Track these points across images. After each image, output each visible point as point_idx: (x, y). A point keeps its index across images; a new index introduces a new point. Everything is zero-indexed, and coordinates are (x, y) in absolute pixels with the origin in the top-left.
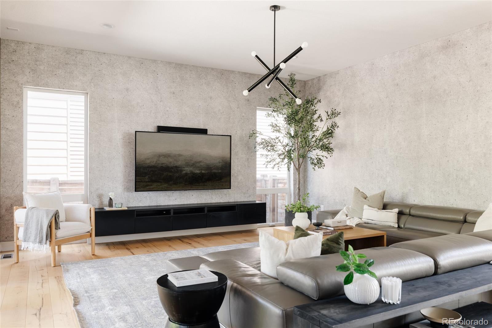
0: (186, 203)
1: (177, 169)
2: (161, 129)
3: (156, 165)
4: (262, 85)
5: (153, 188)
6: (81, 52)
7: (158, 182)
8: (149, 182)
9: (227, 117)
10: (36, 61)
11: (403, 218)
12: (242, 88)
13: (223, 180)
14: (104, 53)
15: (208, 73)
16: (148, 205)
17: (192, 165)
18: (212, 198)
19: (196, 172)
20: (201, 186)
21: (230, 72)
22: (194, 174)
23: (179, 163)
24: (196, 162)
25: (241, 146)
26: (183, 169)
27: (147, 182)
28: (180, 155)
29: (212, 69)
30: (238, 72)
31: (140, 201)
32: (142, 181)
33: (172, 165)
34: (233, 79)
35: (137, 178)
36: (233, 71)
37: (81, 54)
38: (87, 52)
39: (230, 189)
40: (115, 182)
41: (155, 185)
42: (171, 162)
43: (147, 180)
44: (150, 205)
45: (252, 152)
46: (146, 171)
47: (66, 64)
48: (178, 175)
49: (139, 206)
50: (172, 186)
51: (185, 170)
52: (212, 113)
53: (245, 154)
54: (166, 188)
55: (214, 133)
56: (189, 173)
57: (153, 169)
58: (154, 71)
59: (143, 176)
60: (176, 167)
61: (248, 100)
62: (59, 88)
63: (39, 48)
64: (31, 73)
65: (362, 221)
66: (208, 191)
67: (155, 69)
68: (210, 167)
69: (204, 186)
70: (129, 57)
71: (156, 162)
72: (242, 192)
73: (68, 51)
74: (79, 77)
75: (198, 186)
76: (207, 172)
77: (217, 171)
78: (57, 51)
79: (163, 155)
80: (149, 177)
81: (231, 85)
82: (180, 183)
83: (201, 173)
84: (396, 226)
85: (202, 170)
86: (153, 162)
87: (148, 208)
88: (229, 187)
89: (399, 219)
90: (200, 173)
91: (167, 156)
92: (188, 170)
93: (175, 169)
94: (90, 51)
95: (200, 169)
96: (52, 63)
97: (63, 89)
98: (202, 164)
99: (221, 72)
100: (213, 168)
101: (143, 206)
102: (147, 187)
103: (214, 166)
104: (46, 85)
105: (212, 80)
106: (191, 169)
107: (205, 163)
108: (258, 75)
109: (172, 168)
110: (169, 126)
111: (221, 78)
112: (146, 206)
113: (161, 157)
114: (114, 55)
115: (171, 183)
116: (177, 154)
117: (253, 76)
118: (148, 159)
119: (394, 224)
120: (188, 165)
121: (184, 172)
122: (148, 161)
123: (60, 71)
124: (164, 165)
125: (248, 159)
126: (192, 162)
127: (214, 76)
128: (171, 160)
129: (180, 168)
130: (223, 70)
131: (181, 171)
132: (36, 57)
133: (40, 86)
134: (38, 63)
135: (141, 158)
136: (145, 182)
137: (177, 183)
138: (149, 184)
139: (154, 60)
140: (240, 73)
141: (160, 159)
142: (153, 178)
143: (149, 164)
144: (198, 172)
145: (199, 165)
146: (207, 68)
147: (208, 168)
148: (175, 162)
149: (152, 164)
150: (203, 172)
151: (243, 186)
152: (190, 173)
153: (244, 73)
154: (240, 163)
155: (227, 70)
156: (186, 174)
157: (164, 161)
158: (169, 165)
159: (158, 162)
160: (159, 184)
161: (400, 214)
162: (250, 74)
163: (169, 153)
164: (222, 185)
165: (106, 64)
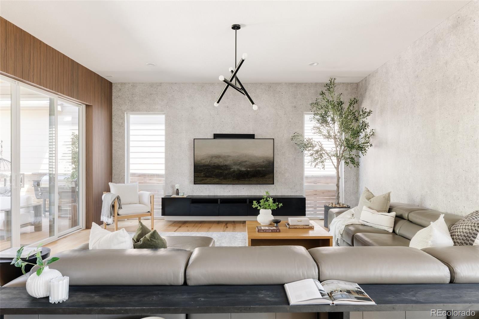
0: (237, 195)
1: (226, 167)
2: (217, 136)
3: (210, 164)
4: (310, 92)
5: (207, 182)
6: (161, 84)
7: (211, 177)
8: (204, 177)
9: (275, 123)
10: (133, 95)
11: (401, 223)
12: (289, 97)
13: (266, 177)
14: (176, 83)
15: (257, 87)
16: (208, 195)
17: (239, 164)
18: (260, 191)
19: (242, 170)
20: (247, 181)
21: (277, 84)
22: (241, 171)
23: (228, 163)
24: (242, 162)
25: (288, 148)
26: (231, 167)
27: (202, 177)
28: (229, 156)
29: (261, 84)
30: (285, 83)
31: (202, 191)
32: (198, 177)
33: (222, 164)
34: (280, 90)
35: (195, 174)
36: (280, 83)
37: (161, 86)
38: (164, 84)
39: (274, 184)
40: (183, 177)
41: (209, 179)
42: (221, 162)
43: (203, 176)
44: (209, 195)
45: (299, 152)
46: (201, 169)
47: (151, 94)
48: (227, 172)
49: (201, 195)
50: (222, 180)
51: (233, 168)
52: (261, 121)
53: (292, 154)
54: (217, 182)
55: (263, 137)
56: (236, 171)
57: (207, 167)
58: (212, 92)
59: (199, 173)
60: (226, 165)
61: (295, 107)
62: (146, 111)
63: (134, 85)
64: (130, 103)
65: (359, 222)
66: (257, 186)
67: (212, 90)
68: (255, 165)
69: (249, 181)
70: (194, 84)
71: (210, 162)
72: (289, 187)
73: (152, 85)
74: (159, 102)
75: (244, 181)
76: (252, 169)
77: (261, 169)
78: (145, 85)
79: (215, 157)
80: (204, 173)
81: (279, 95)
82: (229, 178)
83: (247, 171)
84: (391, 230)
85: (247, 168)
86: (207, 161)
87: (207, 197)
88: (272, 183)
89: (395, 223)
90: (245, 171)
91: (218, 157)
92: (235, 168)
93: (225, 167)
94: (166, 83)
95: (245, 168)
96: (142, 95)
97: (149, 112)
98: (247, 163)
99: (269, 85)
100: (257, 166)
101: (204, 195)
102: (203, 181)
103: (259, 165)
104: (139, 110)
105: (261, 93)
106: (238, 167)
107: (250, 162)
108: (304, 83)
109: (222, 166)
110: (224, 133)
111: (268, 91)
112: (206, 195)
113: (213, 158)
114: (183, 83)
115: (221, 178)
116: (226, 155)
117: (300, 85)
118: (204, 159)
119: (388, 229)
120: (235, 164)
121: (232, 170)
122: (203, 161)
123: (147, 100)
124: (216, 164)
125: (295, 159)
126: (239, 162)
127: (263, 89)
128: (221, 160)
129: (228, 166)
130: (270, 83)
131: (230, 169)
132: (132, 92)
133: (135, 111)
134: (133, 96)
135: (198, 158)
136: (201, 177)
137: (227, 178)
138: (204, 178)
139: (212, 83)
140: (287, 84)
141: (213, 160)
142: (208, 174)
143: (204, 163)
144: (244, 169)
145: (245, 164)
146: (256, 84)
147: (253, 166)
148: (225, 162)
149: (207, 163)
150: (248, 169)
151: (290, 182)
152: (238, 171)
153: (291, 83)
154: (287, 162)
155: (274, 83)
156: (234, 171)
157: (216, 161)
158: (220, 164)
159: (211, 162)
160: (212, 179)
161: (399, 218)
162: (297, 84)
163: (220, 154)
164: (266, 181)
165: (177, 90)
